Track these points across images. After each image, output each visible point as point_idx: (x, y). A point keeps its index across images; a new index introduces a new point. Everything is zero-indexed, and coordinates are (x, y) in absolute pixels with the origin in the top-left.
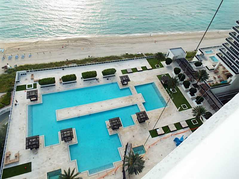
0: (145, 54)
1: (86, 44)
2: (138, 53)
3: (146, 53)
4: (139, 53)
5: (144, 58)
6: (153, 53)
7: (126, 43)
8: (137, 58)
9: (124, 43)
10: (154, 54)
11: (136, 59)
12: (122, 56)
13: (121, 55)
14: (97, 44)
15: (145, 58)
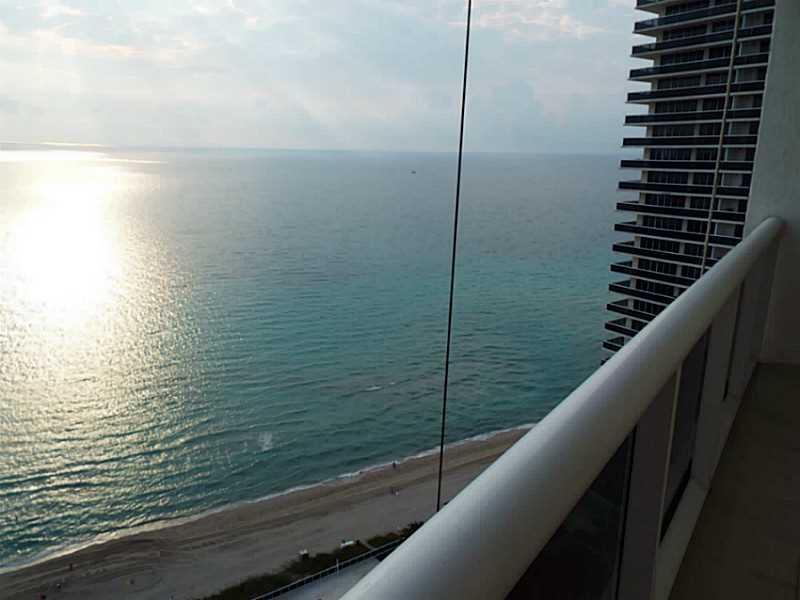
0: (370, 542)
1: (145, 558)
2: (343, 545)
3: (371, 536)
4: (347, 544)
5: (367, 556)
6: (395, 532)
7: (296, 517)
8: (342, 564)
9: (287, 521)
10: (399, 534)
11: (340, 567)
12: (288, 570)
13: (284, 566)
14: (186, 549)
15: (372, 558)
